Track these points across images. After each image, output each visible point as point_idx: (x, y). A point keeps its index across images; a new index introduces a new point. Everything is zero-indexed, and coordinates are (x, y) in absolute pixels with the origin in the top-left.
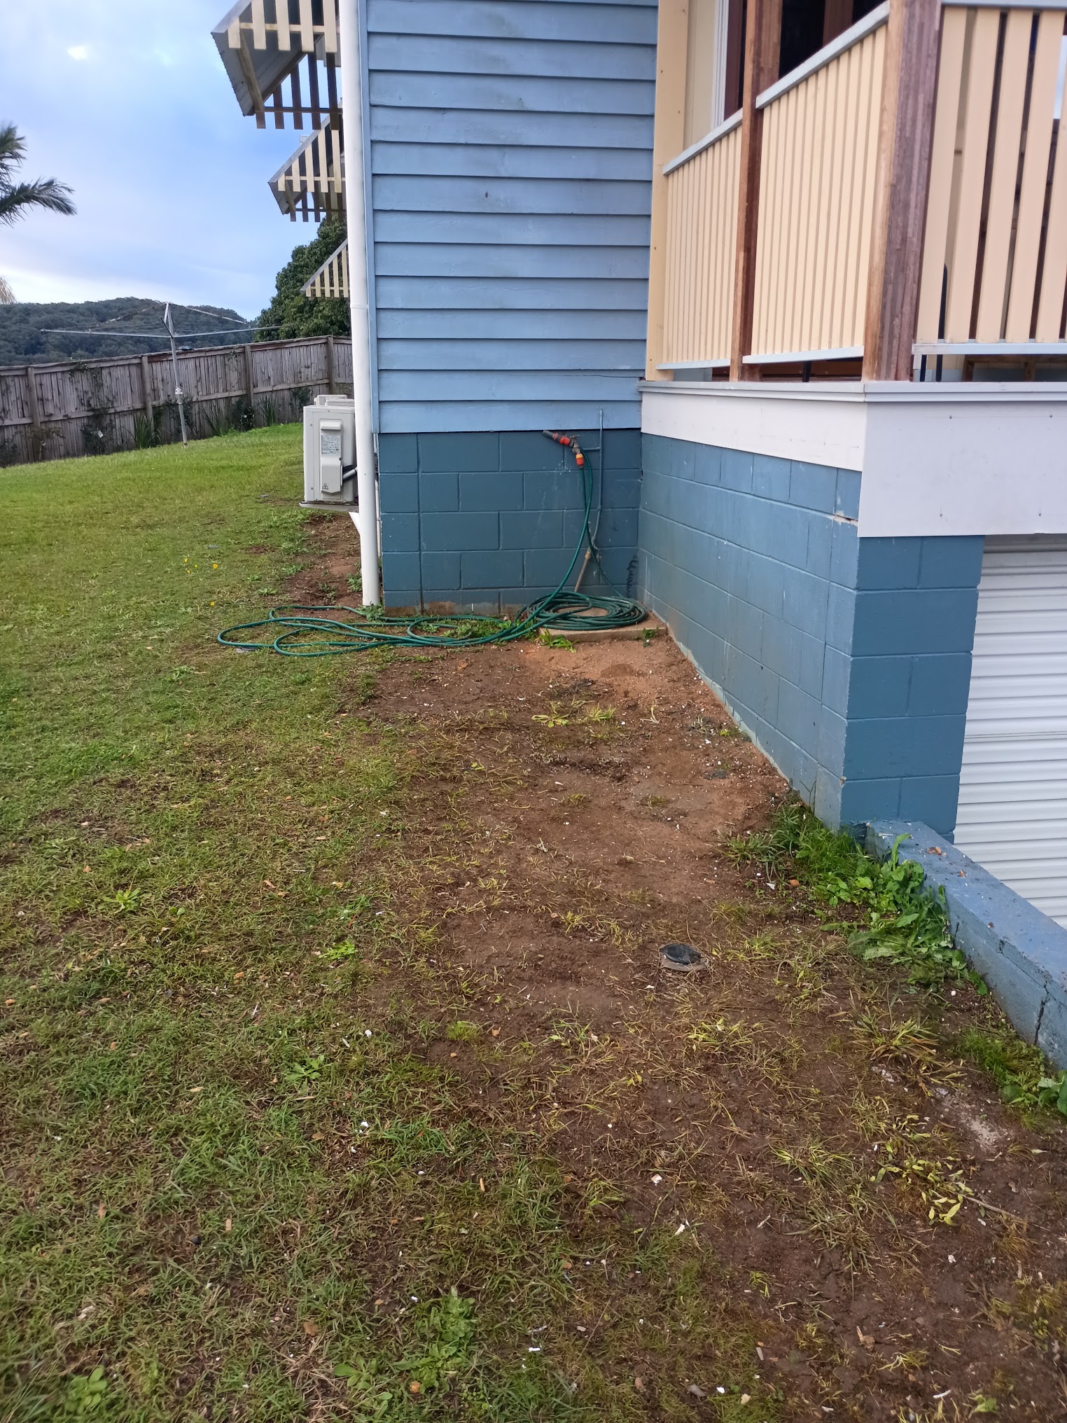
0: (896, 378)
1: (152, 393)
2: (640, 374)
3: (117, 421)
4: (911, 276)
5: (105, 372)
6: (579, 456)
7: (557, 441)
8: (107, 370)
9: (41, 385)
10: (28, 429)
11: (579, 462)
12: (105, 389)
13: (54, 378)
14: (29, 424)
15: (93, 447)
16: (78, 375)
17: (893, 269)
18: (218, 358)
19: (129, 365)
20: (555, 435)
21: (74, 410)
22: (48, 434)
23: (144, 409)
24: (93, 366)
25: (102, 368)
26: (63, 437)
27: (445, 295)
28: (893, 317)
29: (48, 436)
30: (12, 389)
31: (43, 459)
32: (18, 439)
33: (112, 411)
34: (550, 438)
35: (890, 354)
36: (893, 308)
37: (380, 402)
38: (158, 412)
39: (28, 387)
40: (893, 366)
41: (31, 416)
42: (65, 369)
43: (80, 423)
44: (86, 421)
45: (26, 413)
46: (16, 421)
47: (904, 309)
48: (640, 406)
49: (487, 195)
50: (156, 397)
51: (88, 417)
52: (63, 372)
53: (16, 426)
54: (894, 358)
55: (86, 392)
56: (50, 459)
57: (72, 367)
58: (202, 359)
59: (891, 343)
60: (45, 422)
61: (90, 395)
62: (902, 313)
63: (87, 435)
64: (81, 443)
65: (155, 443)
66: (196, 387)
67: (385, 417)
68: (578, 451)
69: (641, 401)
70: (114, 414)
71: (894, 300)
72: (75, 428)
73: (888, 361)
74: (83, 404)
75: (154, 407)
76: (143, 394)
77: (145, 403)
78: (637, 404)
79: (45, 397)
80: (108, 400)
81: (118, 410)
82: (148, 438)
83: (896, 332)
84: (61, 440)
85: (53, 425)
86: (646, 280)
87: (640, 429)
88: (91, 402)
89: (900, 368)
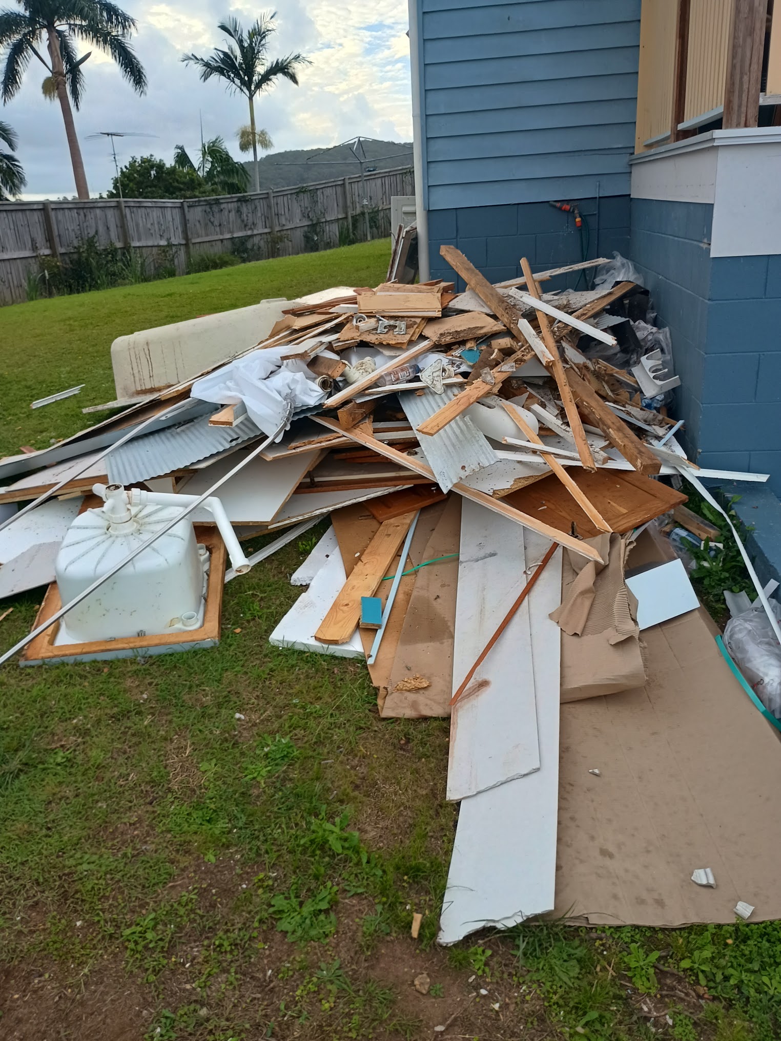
0: (746, 126)
1: (351, 205)
2: (630, 150)
3: (327, 227)
4: (758, 39)
5: (319, 192)
6: (578, 219)
7: (560, 209)
8: (321, 191)
9: (277, 204)
10: (269, 236)
11: (579, 224)
12: (319, 204)
13: (285, 198)
14: (269, 233)
15: (311, 246)
16: (301, 195)
17: (741, 35)
18: (398, 176)
19: (336, 185)
20: (558, 205)
21: (298, 221)
22: (281, 239)
23: (346, 218)
24: (311, 188)
25: (317, 189)
26: (291, 241)
27: (475, 100)
28: (742, 74)
29: (281, 241)
30: (259, 208)
31: (278, 255)
32: (262, 244)
33: (323, 220)
34: (554, 207)
35: (740, 106)
36: (742, 67)
37: (429, 186)
38: (355, 220)
39: (269, 207)
40: (743, 116)
41: (271, 227)
42: (293, 191)
43: (302, 230)
44: (306, 228)
45: (268, 226)
46: (261, 231)
47: (752, 68)
48: (630, 176)
49: (509, 19)
50: (354, 208)
51: (308, 226)
52: (291, 194)
53: (261, 234)
54: (744, 109)
55: (307, 208)
56: (283, 256)
57: (297, 190)
58: (386, 178)
59: (740, 97)
60: (280, 231)
61: (309, 209)
62: (750, 71)
63: (307, 238)
64: (303, 245)
65: (352, 242)
66: (382, 199)
67: (433, 198)
68: (578, 215)
69: (631, 173)
70: (326, 222)
71: (743, 61)
72: (299, 235)
73: (738, 111)
74: (304, 217)
75: (352, 217)
76: (345, 207)
77: (346, 214)
78: (628, 175)
79: (280, 212)
80: (321, 213)
81: (328, 219)
82: (347, 239)
83: (745, 87)
84: (290, 243)
85: (285, 232)
86: (637, 73)
87: (630, 195)
88: (310, 214)
89: (749, 117)
